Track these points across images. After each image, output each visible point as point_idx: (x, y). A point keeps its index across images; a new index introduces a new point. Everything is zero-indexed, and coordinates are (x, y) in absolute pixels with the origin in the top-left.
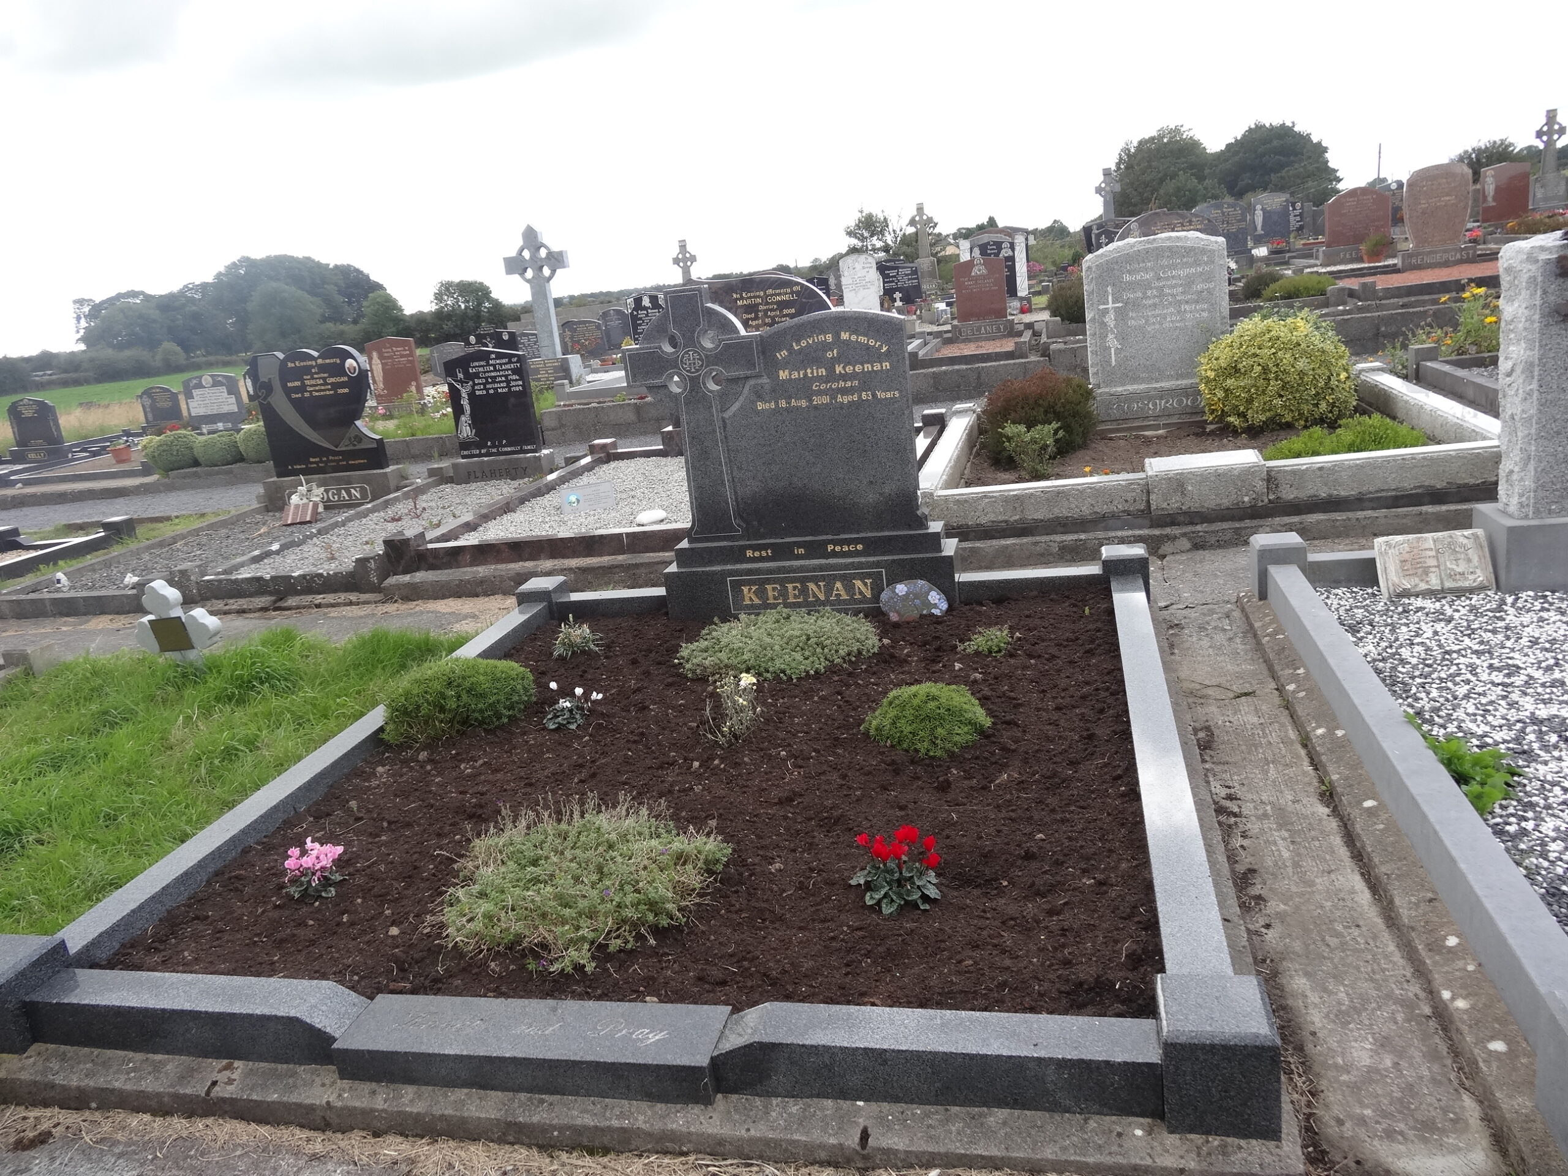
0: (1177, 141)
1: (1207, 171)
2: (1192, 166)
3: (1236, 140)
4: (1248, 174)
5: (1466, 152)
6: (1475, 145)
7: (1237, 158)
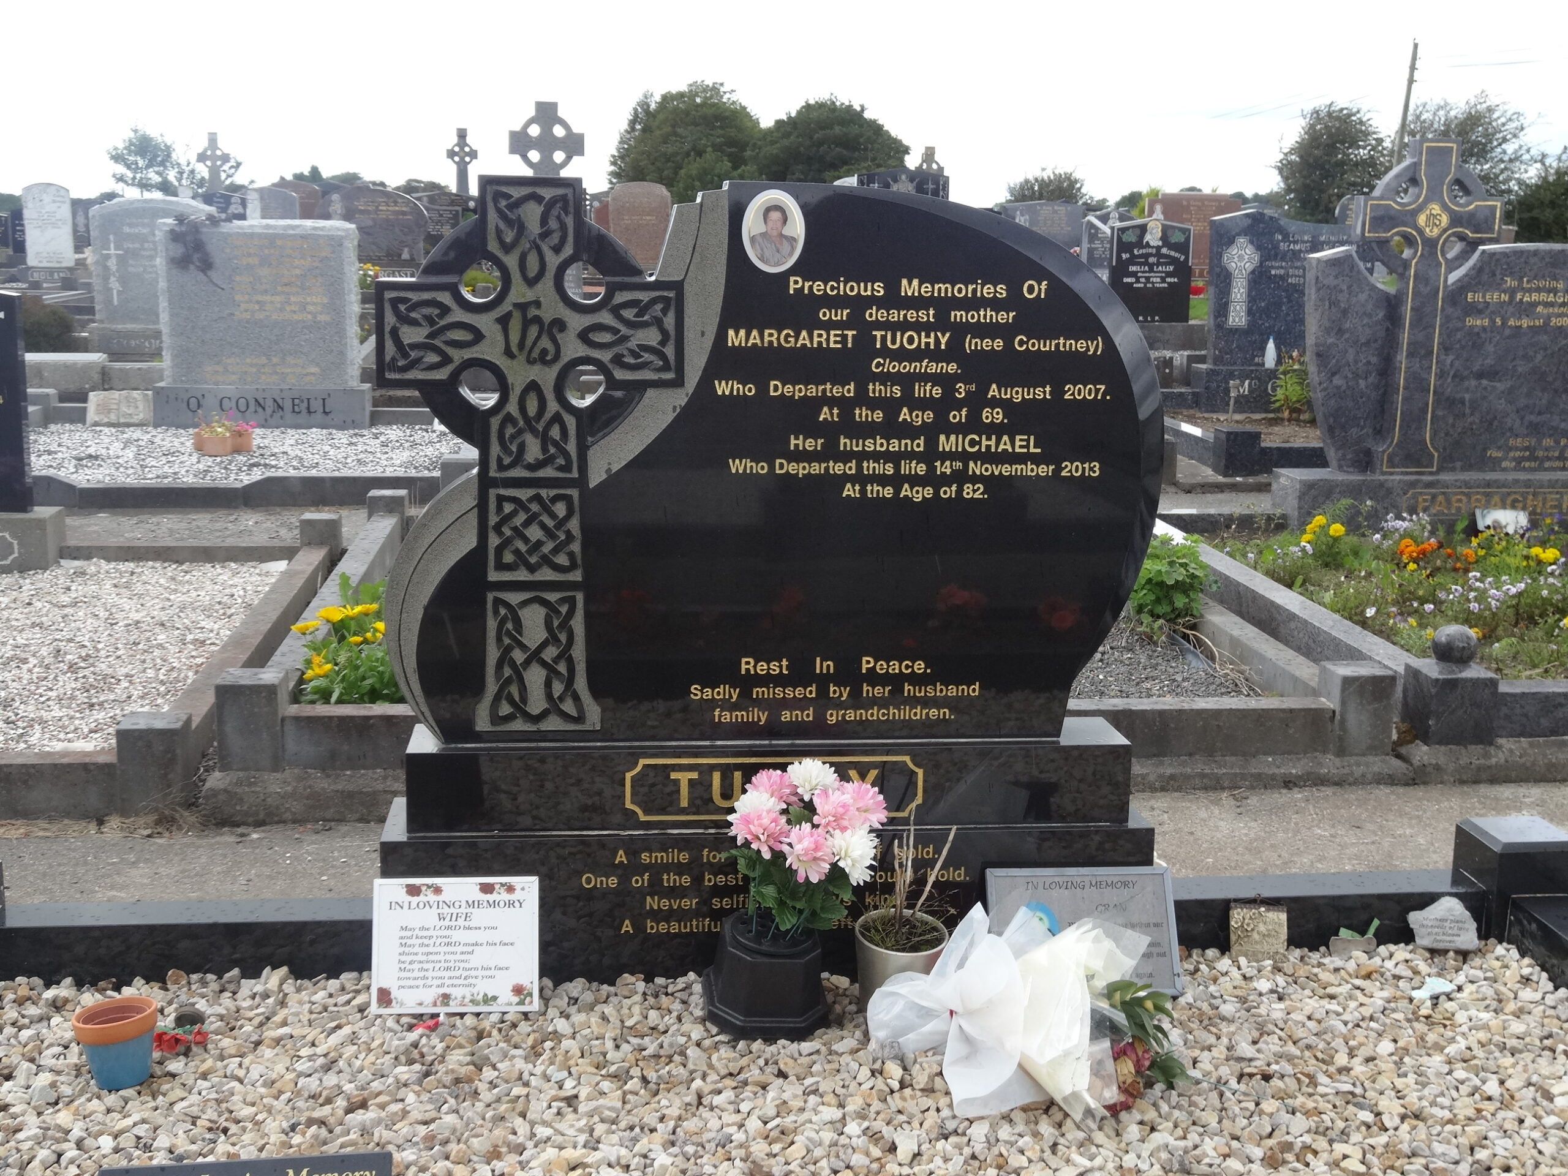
0: (714, 105)
1: (748, 153)
2: (731, 142)
3: (790, 118)
4: (800, 167)
5: (1027, 181)
6: (1039, 174)
7: (786, 142)
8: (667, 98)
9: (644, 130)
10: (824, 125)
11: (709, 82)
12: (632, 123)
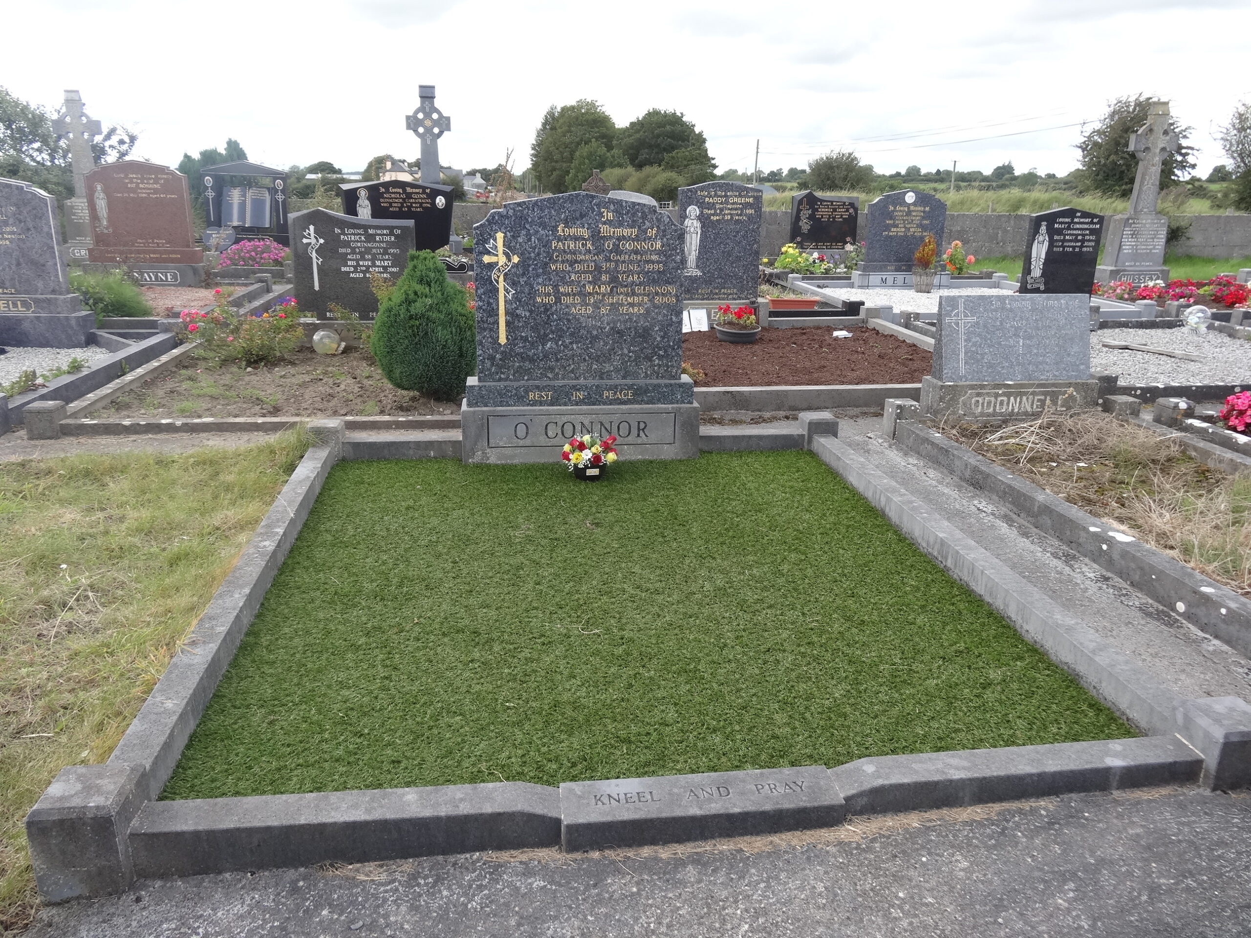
8: (563, 109)
9: (551, 129)
10: (661, 125)
11: (589, 100)
12: (544, 125)
